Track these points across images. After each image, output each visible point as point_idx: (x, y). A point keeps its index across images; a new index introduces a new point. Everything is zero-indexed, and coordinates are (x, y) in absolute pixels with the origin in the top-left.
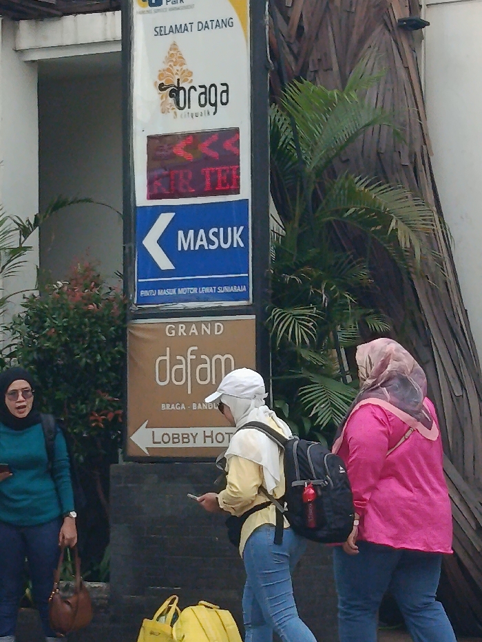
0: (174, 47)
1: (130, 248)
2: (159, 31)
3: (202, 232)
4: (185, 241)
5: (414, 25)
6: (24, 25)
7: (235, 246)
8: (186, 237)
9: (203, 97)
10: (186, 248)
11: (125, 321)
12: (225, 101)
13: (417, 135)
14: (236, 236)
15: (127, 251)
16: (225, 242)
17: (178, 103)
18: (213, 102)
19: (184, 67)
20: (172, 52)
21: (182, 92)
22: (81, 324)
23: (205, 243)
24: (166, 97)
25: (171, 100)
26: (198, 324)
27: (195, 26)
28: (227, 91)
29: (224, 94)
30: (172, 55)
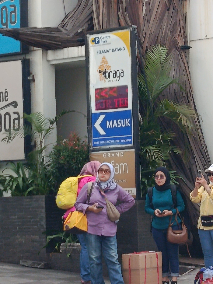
0: (104, 58)
1: (90, 128)
2: (99, 52)
3: (115, 121)
4: (109, 124)
5: (186, 48)
6: (50, 52)
7: (127, 126)
8: (109, 123)
9: (114, 75)
10: (109, 127)
11: (89, 152)
12: (122, 76)
13: (188, 86)
14: (127, 122)
15: (89, 128)
16: (124, 124)
17: (106, 77)
18: (118, 76)
19: (108, 65)
20: (103, 59)
21: (107, 73)
22: (73, 154)
23: (116, 125)
24: (102, 75)
25: (103, 76)
26: (115, 153)
27: (111, 50)
28: (123, 72)
29: (122, 73)
30: (103, 61)
